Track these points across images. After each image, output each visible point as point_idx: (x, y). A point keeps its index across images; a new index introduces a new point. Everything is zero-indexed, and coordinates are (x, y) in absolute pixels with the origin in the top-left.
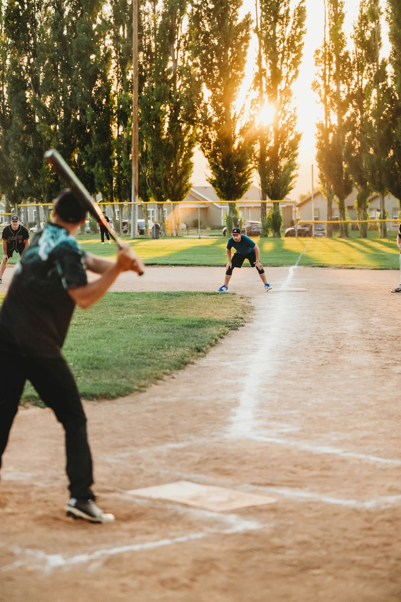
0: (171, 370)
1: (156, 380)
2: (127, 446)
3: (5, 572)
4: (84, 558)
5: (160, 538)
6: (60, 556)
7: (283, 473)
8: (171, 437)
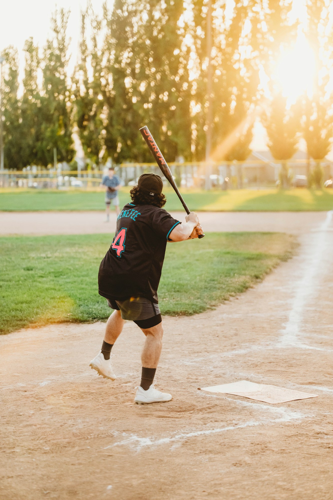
0: (235, 292)
1: (223, 300)
2: (201, 352)
3: (107, 449)
4: (167, 440)
5: (226, 425)
6: (149, 439)
7: (322, 374)
8: (235, 345)
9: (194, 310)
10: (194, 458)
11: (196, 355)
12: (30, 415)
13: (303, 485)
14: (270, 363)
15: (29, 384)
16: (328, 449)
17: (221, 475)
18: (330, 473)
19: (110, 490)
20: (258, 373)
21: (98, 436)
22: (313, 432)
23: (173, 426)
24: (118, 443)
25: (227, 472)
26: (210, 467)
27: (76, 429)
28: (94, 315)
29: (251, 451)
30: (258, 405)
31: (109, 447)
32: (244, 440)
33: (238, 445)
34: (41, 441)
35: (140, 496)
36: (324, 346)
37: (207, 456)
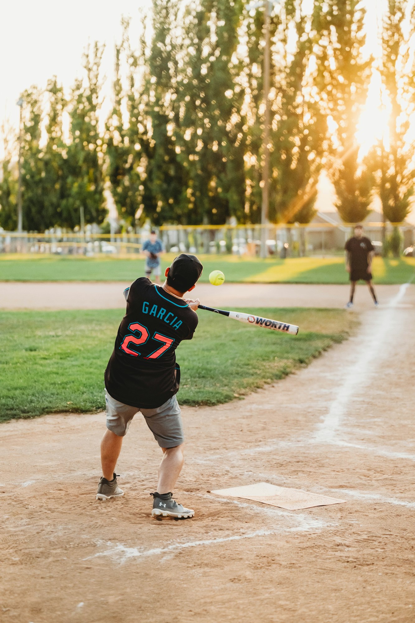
0: (272, 379)
1: (257, 389)
2: (218, 449)
3: (85, 561)
4: (158, 551)
5: (231, 534)
6: (138, 549)
7: (356, 476)
8: (260, 441)
9: (218, 399)
10: (186, 572)
11: (212, 452)
12: (4, 520)
13: (309, 605)
14: (298, 462)
15: (9, 484)
16: (346, 564)
17: (214, 592)
18: (342, 591)
19: (81, 608)
20: (282, 474)
21: (78, 544)
22: (333, 543)
23: (168, 534)
24: (101, 554)
25: (222, 589)
26: (202, 583)
27: (55, 537)
28: (98, 403)
29: (254, 565)
30: (274, 511)
31: (89, 558)
32: (249, 552)
33: (240, 557)
34: (11, 551)
35: (114, 615)
36: (365, 443)
37: (202, 570)
